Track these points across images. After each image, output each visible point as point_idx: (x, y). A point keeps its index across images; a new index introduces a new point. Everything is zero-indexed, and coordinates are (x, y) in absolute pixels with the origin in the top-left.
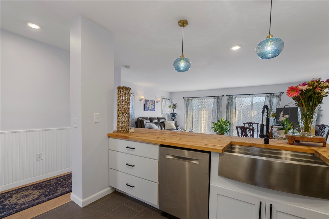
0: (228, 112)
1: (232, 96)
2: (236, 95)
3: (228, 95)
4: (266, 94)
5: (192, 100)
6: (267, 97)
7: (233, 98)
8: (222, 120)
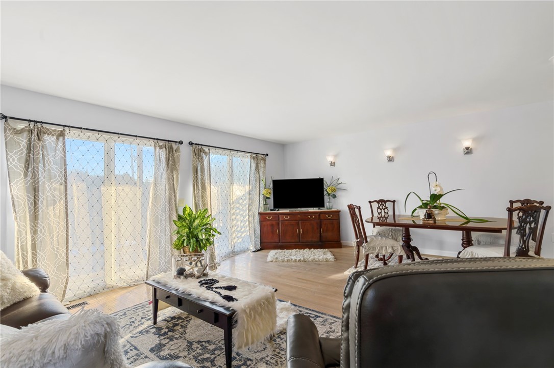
0: (198, 186)
1: (200, 147)
2: (209, 146)
3: (193, 144)
4: (250, 154)
5: (64, 139)
6: (252, 160)
7: (204, 151)
8: (187, 213)
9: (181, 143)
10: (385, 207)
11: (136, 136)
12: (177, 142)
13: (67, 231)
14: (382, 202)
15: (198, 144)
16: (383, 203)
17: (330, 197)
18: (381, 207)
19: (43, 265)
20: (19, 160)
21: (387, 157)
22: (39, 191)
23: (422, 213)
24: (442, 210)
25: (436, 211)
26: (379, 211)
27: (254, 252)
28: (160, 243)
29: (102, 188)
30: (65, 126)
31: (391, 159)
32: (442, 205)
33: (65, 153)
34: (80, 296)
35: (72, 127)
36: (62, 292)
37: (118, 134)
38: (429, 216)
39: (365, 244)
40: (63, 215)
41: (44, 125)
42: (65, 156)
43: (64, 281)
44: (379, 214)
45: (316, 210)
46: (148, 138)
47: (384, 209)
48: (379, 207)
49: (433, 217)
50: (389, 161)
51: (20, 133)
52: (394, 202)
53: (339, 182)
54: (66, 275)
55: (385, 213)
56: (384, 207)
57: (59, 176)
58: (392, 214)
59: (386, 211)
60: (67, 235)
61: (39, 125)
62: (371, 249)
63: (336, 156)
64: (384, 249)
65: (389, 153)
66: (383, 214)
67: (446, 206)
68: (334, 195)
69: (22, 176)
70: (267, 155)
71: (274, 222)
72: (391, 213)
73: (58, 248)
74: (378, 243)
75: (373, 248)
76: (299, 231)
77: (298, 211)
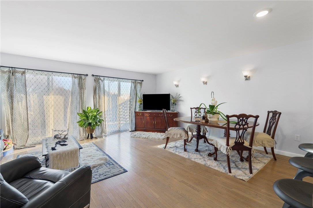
0: (96, 97)
1: (98, 77)
2: (104, 77)
3: (94, 75)
4: (131, 80)
5: (25, 75)
6: (132, 83)
7: (101, 79)
8: (89, 110)
9: (87, 75)
11: (62, 73)
12: (84, 75)
13: (27, 115)
15: (97, 76)
16: (199, 109)
18: (197, 112)
19: (16, 129)
20: (4, 84)
21: (203, 82)
22: (13, 97)
27: (131, 131)
28: (73, 123)
29: (44, 97)
30: (25, 69)
31: (205, 83)
33: (25, 81)
34: (35, 143)
35: (29, 69)
36: (26, 141)
37: (52, 72)
40: (25, 108)
41: (15, 69)
42: (26, 82)
43: (27, 136)
44: (195, 115)
46: (68, 73)
49: (206, 119)
51: (5, 73)
52: (205, 109)
53: (180, 96)
54: (27, 134)
56: (199, 112)
57: (24, 91)
59: (200, 114)
60: (28, 117)
61: (14, 69)
63: (179, 81)
68: (176, 103)
69: (6, 91)
70: (143, 81)
71: (142, 117)
73: (24, 122)
75: (170, 134)
76: (154, 122)
77: (154, 112)
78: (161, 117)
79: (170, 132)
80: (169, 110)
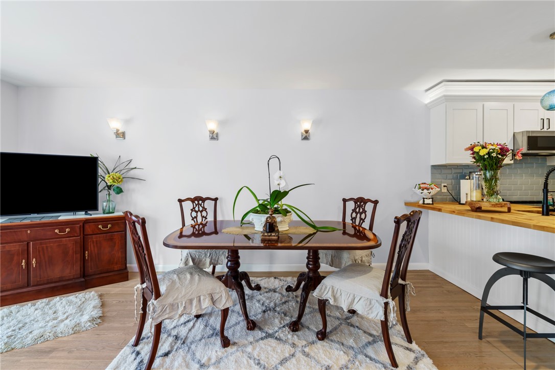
10: (203, 208)
14: (198, 200)
16: (200, 202)
17: (112, 192)
18: (197, 209)
21: (210, 131)
23: (259, 222)
24: (286, 216)
25: (279, 218)
26: (194, 214)
31: (214, 136)
32: (284, 207)
38: (271, 227)
39: (155, 302)
44: (193, 219)
45: (81, 215)
47: (201, 212)
48: (194, 208)
49: (276, 229)
50: (212, 138)
52: (216, 200)
53: (132, 166)
55: (203, 217)
56: (201, 209)
58: (212, 219)
59: (204, 214)
62: (168, 311)
63: (127, 122)
64: (195, 302)
65: (212, 126)
66: (199, 220)
67: (289, 209)
68: (118, 187)
72: (210, 218)
74: (183, 293)
75: (172, 305)
76: (28, 263)
77: (27, 222)
78: (62, 237)
79: (170, 300)
80: (95, 208)
